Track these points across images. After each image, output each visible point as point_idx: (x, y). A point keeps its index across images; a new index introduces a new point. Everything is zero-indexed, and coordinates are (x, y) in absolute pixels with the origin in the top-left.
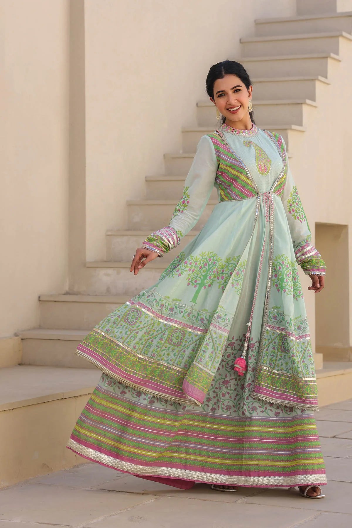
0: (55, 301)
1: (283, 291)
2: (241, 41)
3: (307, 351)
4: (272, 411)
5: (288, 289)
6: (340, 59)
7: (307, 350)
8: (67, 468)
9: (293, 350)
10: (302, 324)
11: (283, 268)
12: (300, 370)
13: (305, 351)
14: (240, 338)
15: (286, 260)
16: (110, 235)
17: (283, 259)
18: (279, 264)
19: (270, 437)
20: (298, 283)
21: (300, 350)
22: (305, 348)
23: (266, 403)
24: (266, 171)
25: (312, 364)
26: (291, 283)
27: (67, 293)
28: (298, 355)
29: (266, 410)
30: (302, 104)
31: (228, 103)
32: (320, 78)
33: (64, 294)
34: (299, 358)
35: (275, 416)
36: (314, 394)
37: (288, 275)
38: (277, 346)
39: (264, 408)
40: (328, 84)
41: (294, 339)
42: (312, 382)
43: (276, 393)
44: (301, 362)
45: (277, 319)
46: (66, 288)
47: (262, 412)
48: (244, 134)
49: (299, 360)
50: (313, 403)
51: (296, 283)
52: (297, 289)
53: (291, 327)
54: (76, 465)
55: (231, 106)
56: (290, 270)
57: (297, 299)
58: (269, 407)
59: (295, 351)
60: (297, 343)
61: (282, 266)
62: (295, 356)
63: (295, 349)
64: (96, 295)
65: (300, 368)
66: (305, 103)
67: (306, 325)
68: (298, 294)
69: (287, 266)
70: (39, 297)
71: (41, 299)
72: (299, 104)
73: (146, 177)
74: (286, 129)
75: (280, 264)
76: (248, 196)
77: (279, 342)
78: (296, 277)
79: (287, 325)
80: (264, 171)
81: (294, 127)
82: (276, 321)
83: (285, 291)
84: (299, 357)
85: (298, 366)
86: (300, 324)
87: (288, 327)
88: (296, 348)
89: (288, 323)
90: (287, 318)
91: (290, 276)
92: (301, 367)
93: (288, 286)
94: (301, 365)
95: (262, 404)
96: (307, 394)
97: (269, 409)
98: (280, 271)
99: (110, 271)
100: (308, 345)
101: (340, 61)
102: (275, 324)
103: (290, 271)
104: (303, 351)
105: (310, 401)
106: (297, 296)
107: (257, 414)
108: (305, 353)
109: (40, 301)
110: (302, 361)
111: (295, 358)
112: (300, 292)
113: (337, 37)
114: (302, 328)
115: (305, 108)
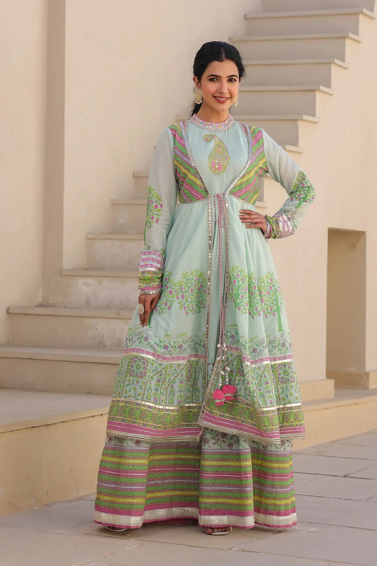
0: (26, 314)
1: (237, 309)
2: (247, 17)
3: (263, 378)
4: (225, 443)
5: (243, 307)
6: (360, 40)
7: (263, 376)
8: (37, 507)
9: (248, 377)
10: (258, 346)
11: (239, 282)
12: (256, 399)
13: (261, 377)
14: (212, 362)
15: (241, 273)
16: (91, 239)
17: (238, 271)
18: (233, 277)
19: (223, 471)
20: (255, 298)
21: (255, 377)
22: (261, 374)
23: (218, 434)
24: (221, 169)
25: (269, 392)
26: (246, 300)
27: (40, 305)
28: (254, 382)
29: (219, 442)
30: (315, 91)
31: (219, 91)
32: (336, 61)
33: (37, 306)
34: (255, 385)
35: (229, 448)
36: (272, 426)
37: (245, 290)
38: (235, 370)
39: (216, 440)
40: (346, 68)
41: (249, 364)
42: (271, 412)
43: (233, 423)
44: (257, 390)
45: (235, 338)
46: (40, 299)
47: (214, 444)
48: (210, 127)
49: (255, 388)
50: (271, 437)
51: (253, 298)
52: (253, 306)
53: (245, 350)
54: (47, 504)
55: (222, 96)
56: (246, 283)
57: (253, 317)
58: (222, 438)
59: (250, 378)
60: (252, 368)
61: (237, 280)
62: (250, 383)
63: (250, 376)
64: (74, 308)
65: (256, 398)
66: (319, 90)
67: (263, 348)
68: (255, 312)
69: (243, 280)
70: (8, 309)
71: (10, 311)
72: (312, 91)
73: (134, 173)
74: (296, 120)
75: (235, 277)
76: (198, 199)
77: (238, 365)
78: (253, 292)
79: (242, 348)
80: (219, 170)
81: (305, 117)
82: (234, 341)
83: (239, 309)
84: (254, 383)
85: (253, 395)
86: (255, 347)
87: (243, 350)
88: (251, 374)
89: (242, 346)
90: (241, 340)
91: (246, 291)
92: (257, 396)
93: (243, 303)
94: (257, 394)
95: (214, 435)
96: (265, 426)
97: (221, 441)
98: (235, 285)
99: (90, 281)
100: (264, 370)
101: (359, 42)
102: (233, 344)
103: (247, 285)
104: (259, 377)
105: (268, 434)
106: (254, 313)
107: (209, 447)
108: (261, 380)
109: (8, 313)
110: (258, 388)
111: (251, 385)
112: (257, 309)
113: (357, 14)
114: (258, 351)
115: (318, 95)
